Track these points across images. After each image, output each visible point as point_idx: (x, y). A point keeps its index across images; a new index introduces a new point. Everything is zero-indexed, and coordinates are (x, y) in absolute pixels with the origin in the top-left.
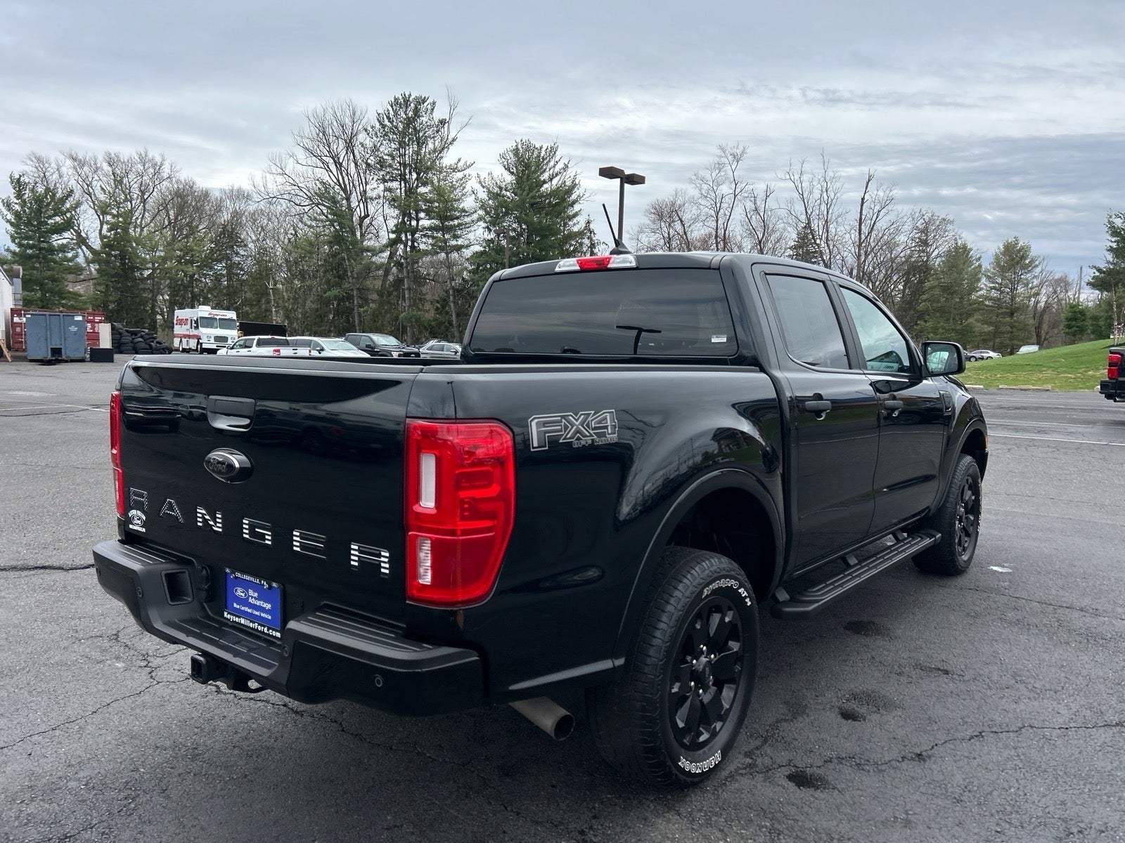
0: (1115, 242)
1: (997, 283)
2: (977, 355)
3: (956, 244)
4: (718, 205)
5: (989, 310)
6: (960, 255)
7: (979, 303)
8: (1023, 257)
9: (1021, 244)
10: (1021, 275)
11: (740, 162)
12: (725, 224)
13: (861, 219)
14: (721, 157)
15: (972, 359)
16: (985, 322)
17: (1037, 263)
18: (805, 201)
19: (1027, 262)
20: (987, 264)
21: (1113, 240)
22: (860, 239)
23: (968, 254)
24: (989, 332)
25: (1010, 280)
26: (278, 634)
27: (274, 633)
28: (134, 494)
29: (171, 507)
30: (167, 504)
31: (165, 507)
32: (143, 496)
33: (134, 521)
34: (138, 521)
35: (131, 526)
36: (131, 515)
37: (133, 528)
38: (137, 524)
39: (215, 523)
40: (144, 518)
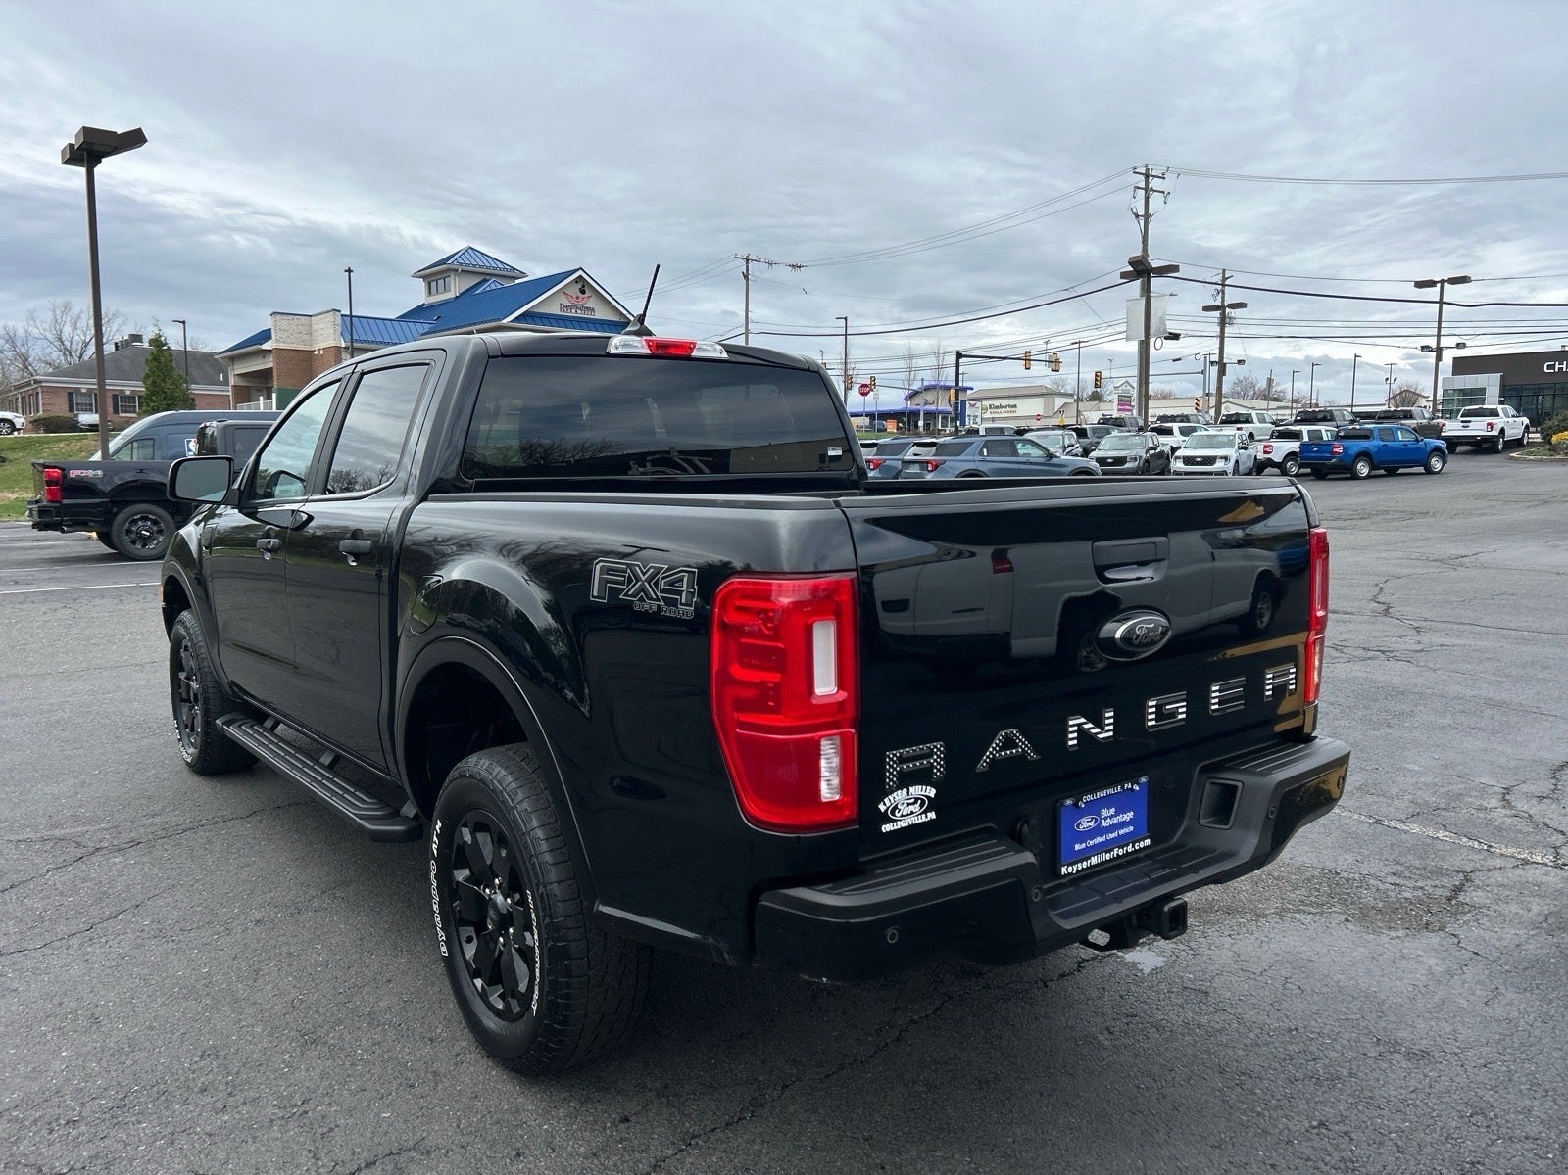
26: (1148, 842)
27: (1142, 845)
28: (901, 760)
29: (1009, 743)
30: (1000, 741)
31: (994, 749)
32: (930, 754)
33: (897, 814)
34: (912, 808)
35: (887, 828)
36: (888, 805)
37: (895, 828)
38: (908, 815)
39: (1101, 725)
40: (932, 792)
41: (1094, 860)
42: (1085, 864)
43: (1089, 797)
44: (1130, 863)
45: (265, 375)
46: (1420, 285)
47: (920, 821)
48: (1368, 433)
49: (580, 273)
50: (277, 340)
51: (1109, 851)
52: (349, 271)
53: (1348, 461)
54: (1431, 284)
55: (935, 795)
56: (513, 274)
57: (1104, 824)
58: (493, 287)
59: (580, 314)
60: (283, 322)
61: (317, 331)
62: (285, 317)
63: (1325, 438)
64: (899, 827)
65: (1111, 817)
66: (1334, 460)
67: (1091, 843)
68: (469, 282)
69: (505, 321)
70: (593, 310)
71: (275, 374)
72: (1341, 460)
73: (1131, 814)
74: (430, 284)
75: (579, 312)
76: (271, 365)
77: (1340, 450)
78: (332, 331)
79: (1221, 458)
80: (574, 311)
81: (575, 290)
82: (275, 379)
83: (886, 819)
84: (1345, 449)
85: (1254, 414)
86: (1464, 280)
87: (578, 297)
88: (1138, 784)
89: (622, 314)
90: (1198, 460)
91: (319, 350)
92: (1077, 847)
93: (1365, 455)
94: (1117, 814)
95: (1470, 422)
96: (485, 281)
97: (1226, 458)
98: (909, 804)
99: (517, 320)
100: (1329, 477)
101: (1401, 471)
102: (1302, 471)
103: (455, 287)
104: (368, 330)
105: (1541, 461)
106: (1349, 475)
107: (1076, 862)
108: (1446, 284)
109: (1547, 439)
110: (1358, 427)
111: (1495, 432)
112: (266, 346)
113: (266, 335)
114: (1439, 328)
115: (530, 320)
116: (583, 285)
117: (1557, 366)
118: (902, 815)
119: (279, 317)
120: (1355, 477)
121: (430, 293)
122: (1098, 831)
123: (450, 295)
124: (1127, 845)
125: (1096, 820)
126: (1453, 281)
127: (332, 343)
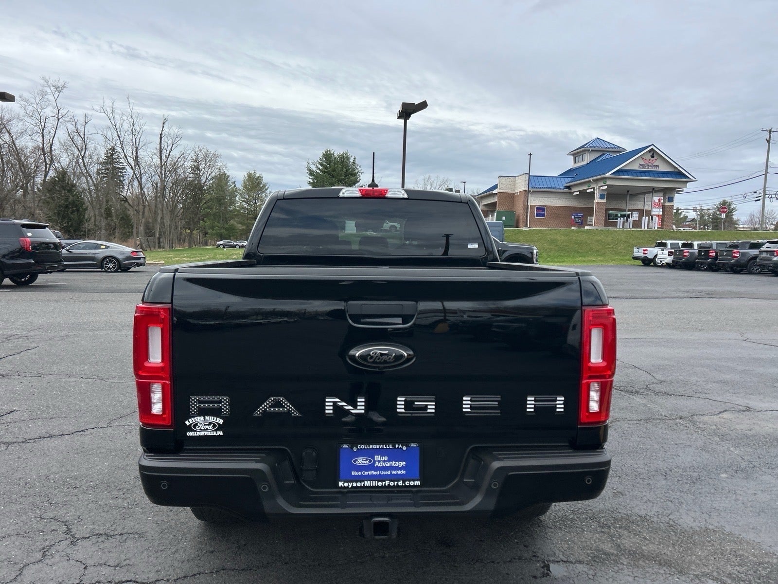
0: (312, 179)
1: (246, 198)
2: (240, 244)
3: (220, 172)
4: (43, 124)
5: (243, 215)
6: (222, 179)
7: (238, 211)
8: (259, 183)
9: (258, 175)
10: (259, 194)
11: (61, 93)
12: (51, 140)
13: (161, 148)
14: (44, 86)
15: (237, 247)
16: (241, 223)
17: (267, 187)
18: (118, 130)
19: (261, 186)
20: (240, 186)
21: (311, 177)
22: (161, 162)
23: (227, 179)
24: (243, 229)
25: (253, 197)
26: (418, 483)
27: (412, 483)
28: (200, 402)
29: (278, 404)
30: (270, 402)
31: (265, 406)
32: (220, 402)
33: (197, 428)
34: (207, 427)
35: (190, 434)
36: (191, 422)
37: (195, 435)
38: (204, 430)
39: (355, 406)
40: (221, 422)
41: (367, 484)
42: (359, 484)
43: (363, 447)
44: (399, 492)
45: (494, 205)
47: (212, 434)
49: (652, 147)
50: (500, 189)
51: (382, 481)
52: (530, 155)
55: (223, 423)
56: (618, 150)
57: (377, 464)
58: (607, 157)
59: (650, 169)
60: (503, 180)
61: (517, 184)
62: (504, 178)
64: (198, 435)
65: (384, 461)
67: (366, 473)
68: (594, 156)
69: (607, 175)
70: (658, 166)
71: (497, 204)
73: (404, 464)
74: (575, 158)
75: (650, 168)
76: (496, 200)
78: (523, 183)
80: (647, 167)
81: (648, 157)
82: (497, 207)
83: (189, 429)
87: (650, 160)
88: (407, 446)
89: (675, 167)
91: (518, 193)
92: (354, 473)
94: (389, 461)
96: (604, 154)
98: (205, 425)
99: (614, 173)
103: (587, 159)
104: (541, 182)
107: (352, 481)
112: (495, 192)
113: (495, 187)
115: (621, 173)
116: (653, 153)
118: (200, 429)
119: (501, 178)
121: (575, 162)
122: (371, 467)
123: (585, 163)
124: (398, 481)
125: (370, 461)
127: (523, 189)
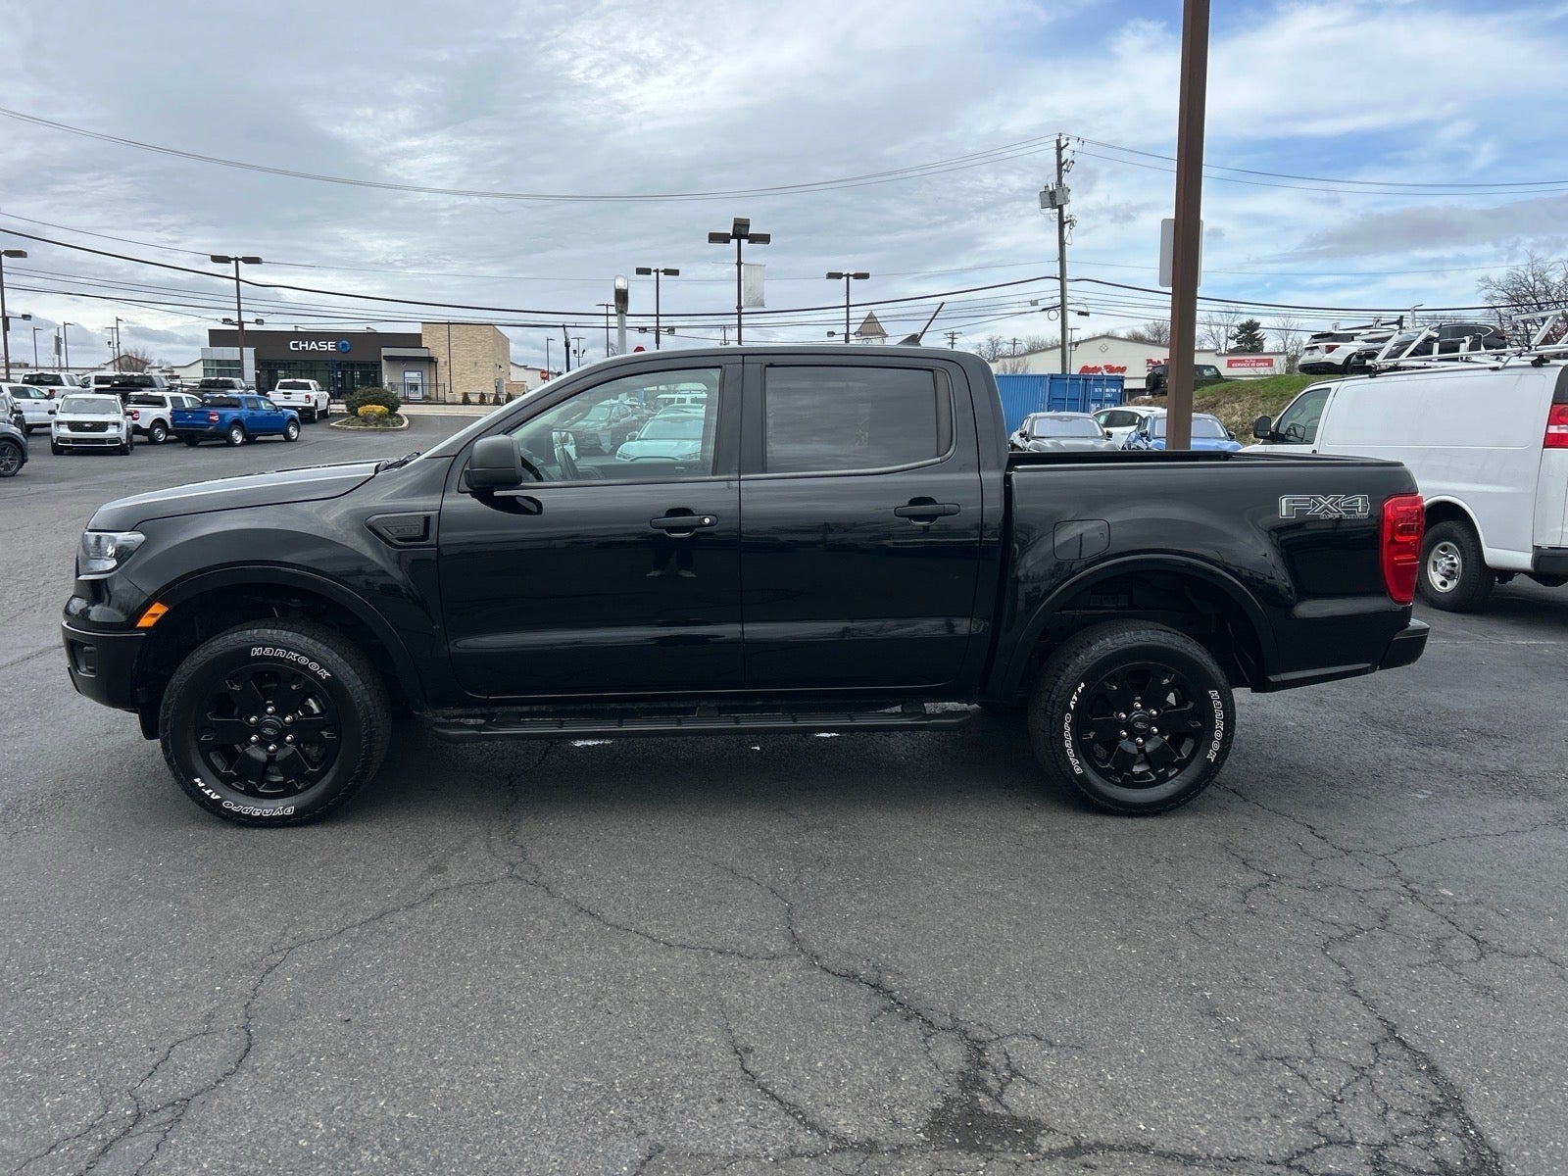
46: (216, 259)
48: (236, 403)
53: (225, 429)
54: (225, 260)
63: (187, 406)
66: (211, 428)
72: (217, 427)
77: (216, 418)
79: (114, 424)
84: (221, 417)
85: (63, 375)
86: (256, 261)
90: (87, 425)
93: (237, 423)
95: (290, 393)
97: (118, 424)
100: (200, 444)
101: (259, 438)
102: (169, 437)
105: (359, 430)
106: (225, 442)
108: (240, 262)
109: (353, 410)
110: (225, 396)
111: (312, 404)
114: (239, 303)
117: (301, 345)
120: (231, 444)
126: (248, 260)
